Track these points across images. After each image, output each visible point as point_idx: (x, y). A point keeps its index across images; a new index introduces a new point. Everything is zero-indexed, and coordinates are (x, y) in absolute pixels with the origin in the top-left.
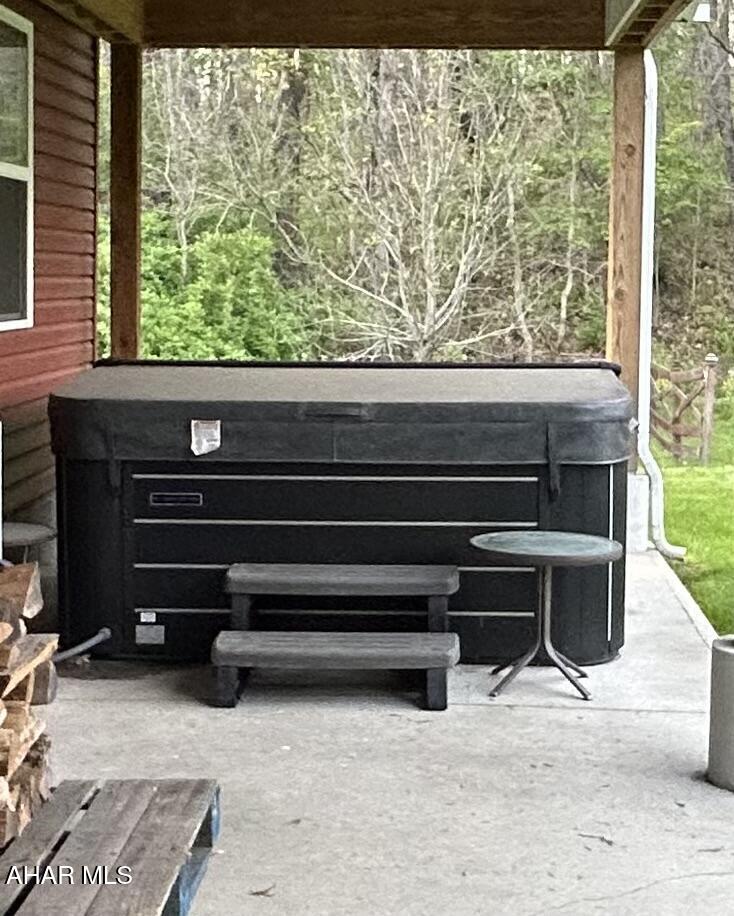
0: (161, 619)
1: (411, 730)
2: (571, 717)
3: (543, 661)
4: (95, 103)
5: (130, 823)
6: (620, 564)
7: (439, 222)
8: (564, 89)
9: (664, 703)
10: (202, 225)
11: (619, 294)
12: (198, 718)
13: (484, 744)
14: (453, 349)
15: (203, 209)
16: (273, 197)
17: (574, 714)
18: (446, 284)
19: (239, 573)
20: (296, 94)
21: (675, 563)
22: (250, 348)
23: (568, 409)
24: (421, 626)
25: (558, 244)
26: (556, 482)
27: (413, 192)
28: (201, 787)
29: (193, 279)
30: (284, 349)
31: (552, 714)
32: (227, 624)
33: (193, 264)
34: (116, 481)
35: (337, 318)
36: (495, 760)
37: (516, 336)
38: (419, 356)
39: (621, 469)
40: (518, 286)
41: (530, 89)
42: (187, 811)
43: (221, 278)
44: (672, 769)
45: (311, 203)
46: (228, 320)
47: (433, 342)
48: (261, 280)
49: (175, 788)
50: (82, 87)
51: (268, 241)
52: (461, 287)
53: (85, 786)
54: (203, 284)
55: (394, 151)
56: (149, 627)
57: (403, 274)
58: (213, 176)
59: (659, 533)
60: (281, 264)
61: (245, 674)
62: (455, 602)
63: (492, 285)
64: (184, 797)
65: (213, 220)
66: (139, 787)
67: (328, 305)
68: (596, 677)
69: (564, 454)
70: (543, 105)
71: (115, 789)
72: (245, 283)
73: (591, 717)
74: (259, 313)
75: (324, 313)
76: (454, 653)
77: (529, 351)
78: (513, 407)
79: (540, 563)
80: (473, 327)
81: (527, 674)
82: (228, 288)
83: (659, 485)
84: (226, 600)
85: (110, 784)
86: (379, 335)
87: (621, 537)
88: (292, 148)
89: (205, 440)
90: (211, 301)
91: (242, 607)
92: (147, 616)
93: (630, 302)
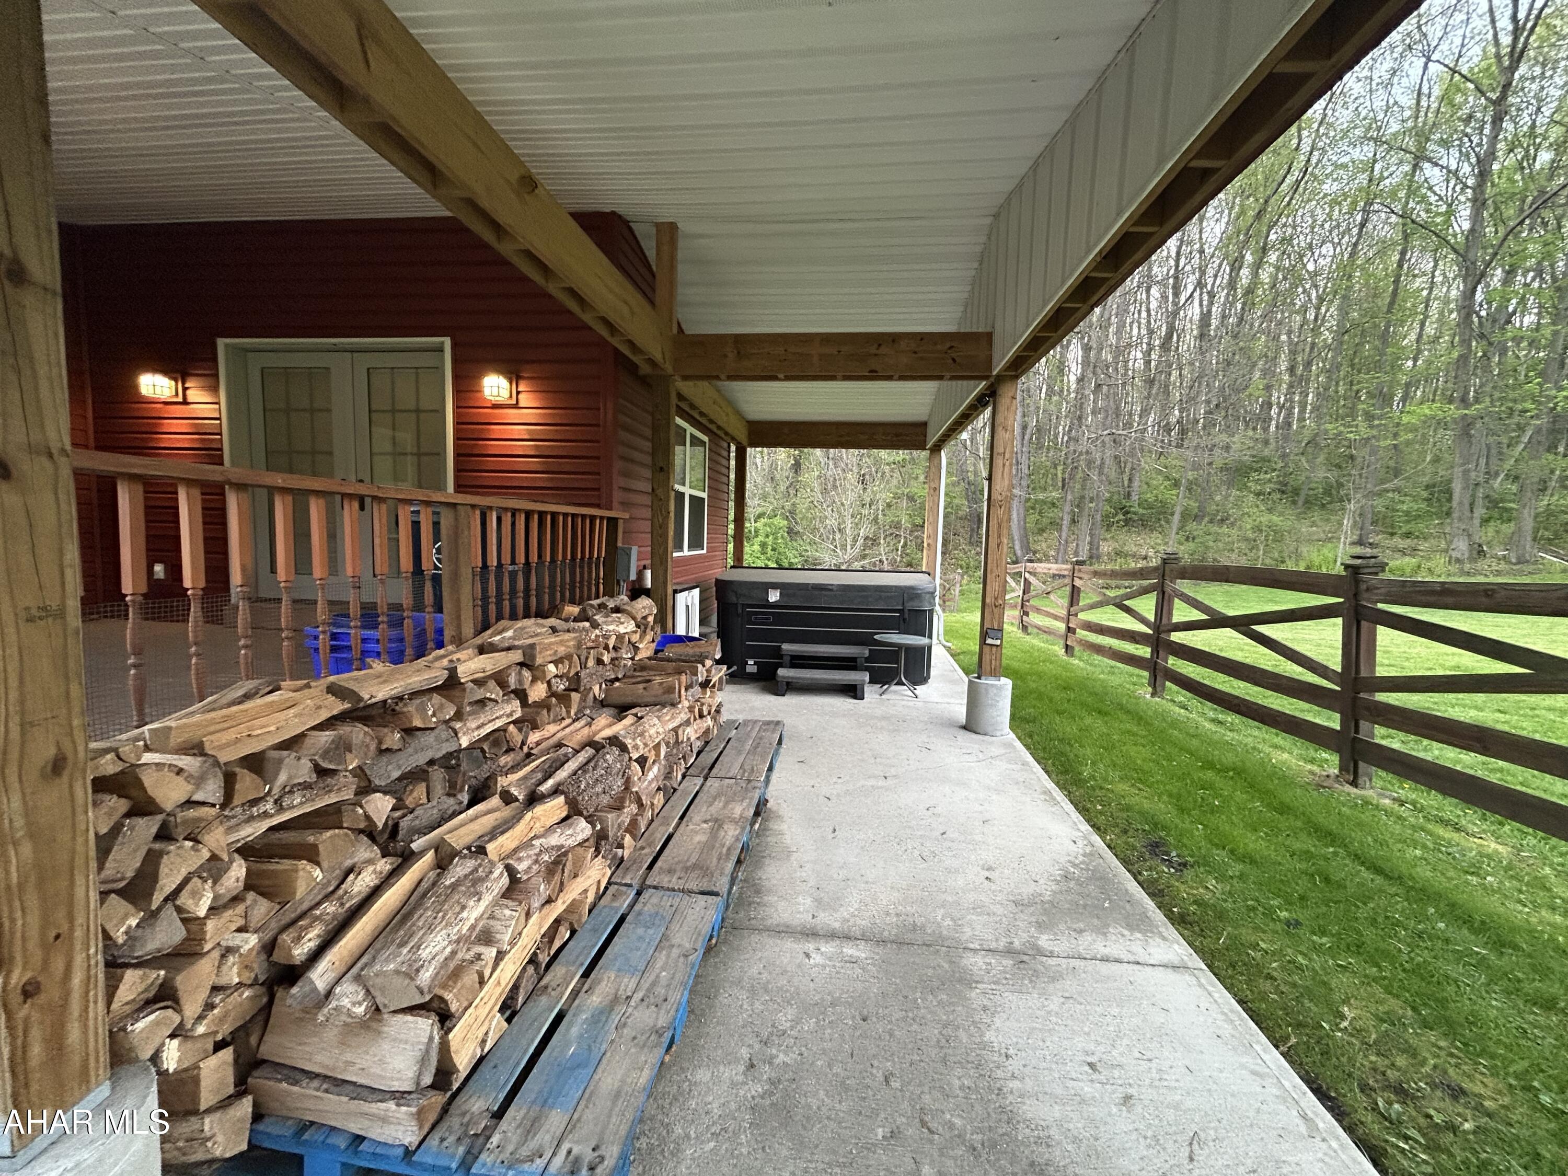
0: (755, 663)
1: (851, 707)
2: (911, 704)
3: (900, 683)
4: (728, 468)
5: (754, 734)
6: (930, 648)
7: (852, 516)
8: (902, 464)
9: (946, 700)
10: (760, 516)
11: (928, 545)
12: (772, 699)
13: (879, 712)
14: (857, 565)
15: (760, 510)
16: (788, 506)
17: (912, 702)
18: (855, 540)
19: (785, 647)
20: (797, 467)
21: (948, 649)
22: (777, 562)
23: (912, 588)
24: (854, 668)
25: (897, 526)
26: (906, 616)
27: (842, 504)
28: (778, 723)
29: (757, 536)
30: (791, 563)
31: (904, 703)
32: (781, 665)
33: (756, 531)
34: (740, 611)
35: (811, 553)
36: (884, 718)
37: (881, 561)
38: (843, 568)
39: (931, 611)
40: (882, 541)
41: (888, 464)
42: (774, 731)
43: (767, 536)
44: (951, 724)
45: (802, 507)
46: (770, 552)
47: (849, 563)
48: (782, 537)
49: (768, 723)
50: (725, 462)
51: (786, 522)
52: (861, 541)
53: (735, 721)
54: (761, 538)
55: (835, 487)
56: (751, 666)
57: (838, 536)
58: (764, 497)
59: (941, 638)
60: (790, 531)
61: (788, 684)
62: (867, 660)
63: (871, 541)
64: (772, 726)
65: (764, 514)
66: (756, 722)
67: (808, 548)
68: (920, 689)
69: (910, 605)
70: (892, 470)
71: (746, 723)
72: (776, 539)
73: (918, 703)
74: (782, 550)
75: (806, 551)
76: (867, 679)
77: (886, 567)
78: (891, 587)
79: (900, 646)
80: (864, 557)
81: (894, 688)
82: (770, 540)
83: (942, 619)
84: (781, 657)
85: (744, 721)
86: (828, 560)
87: (930, 637)
88: (794, 487)
89: (774, 596)
90: (763, 545)
91: (787, 659)
92: (751, 662)
93: (933, 548)
